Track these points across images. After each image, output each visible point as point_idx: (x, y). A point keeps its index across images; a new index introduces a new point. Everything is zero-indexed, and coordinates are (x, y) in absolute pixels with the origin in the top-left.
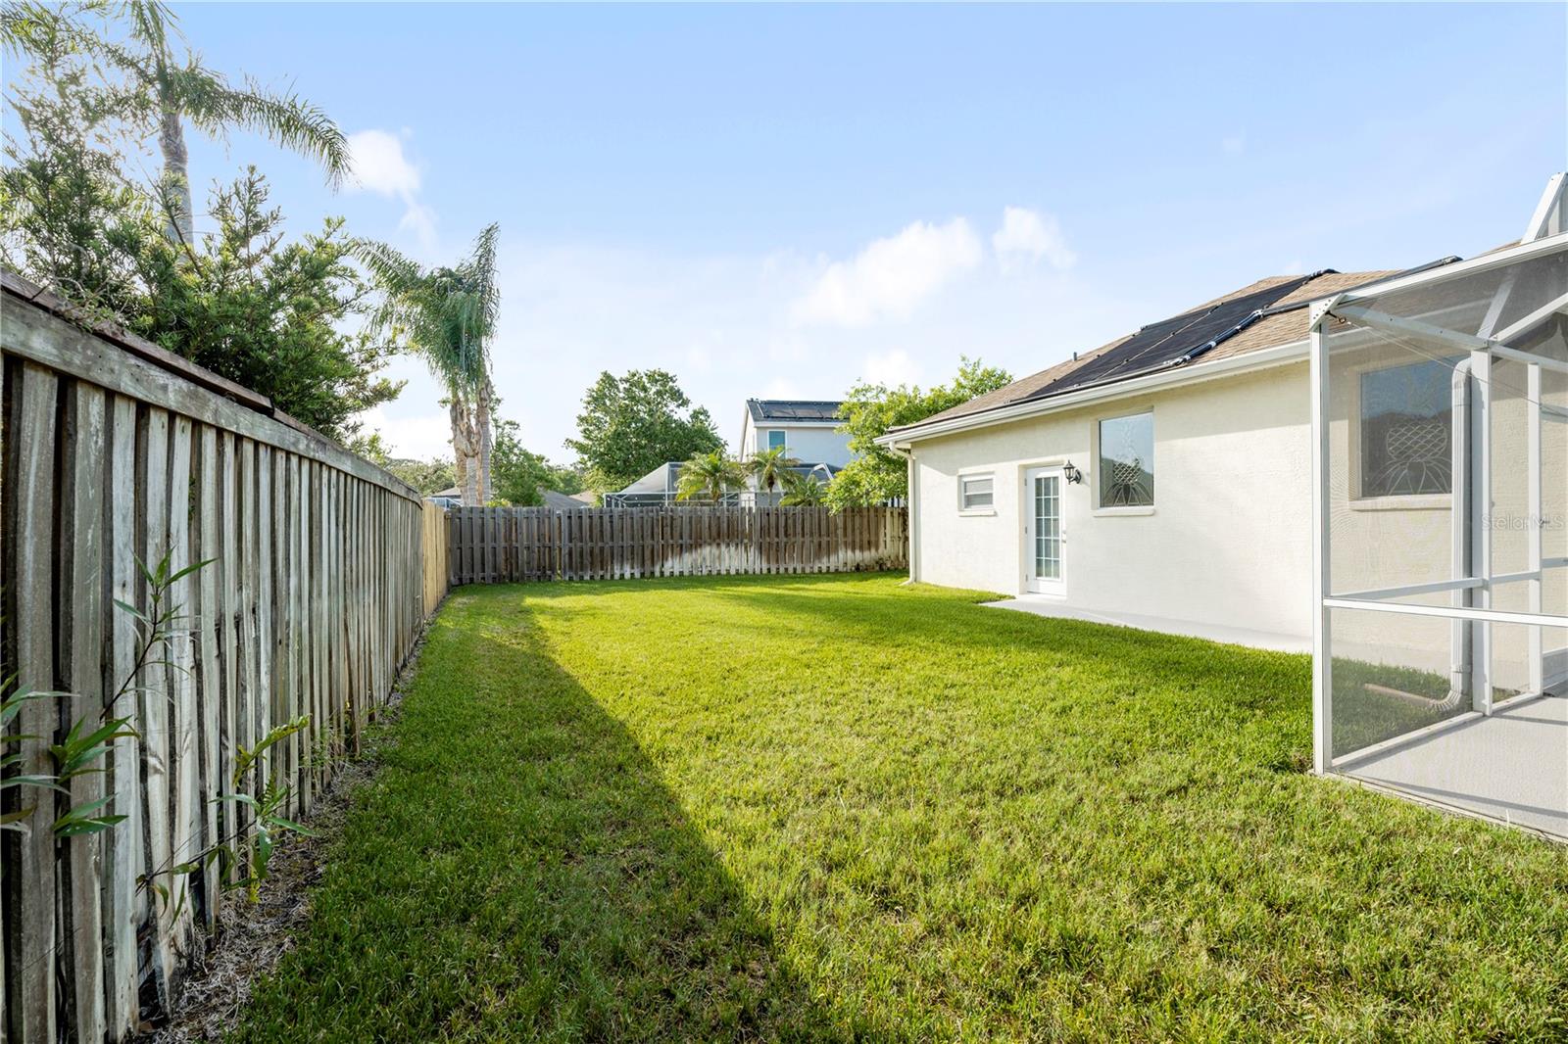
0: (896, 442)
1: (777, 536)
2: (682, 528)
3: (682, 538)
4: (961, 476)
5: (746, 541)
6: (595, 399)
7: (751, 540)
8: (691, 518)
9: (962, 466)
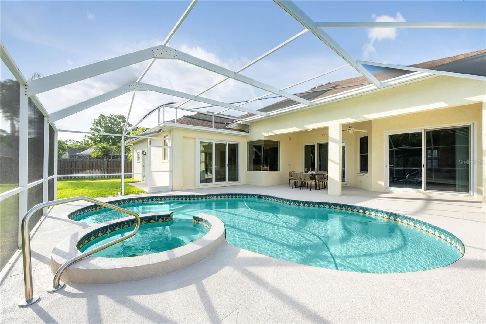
0: (127, 143)
1: (113, 167)
2: (79, 165)
3: (79, 167)
4: (138, 153)
5: (102, 169)
6: (97, 123)
7: (104, 168)
8: (82, 162)
9: (138, 150)
